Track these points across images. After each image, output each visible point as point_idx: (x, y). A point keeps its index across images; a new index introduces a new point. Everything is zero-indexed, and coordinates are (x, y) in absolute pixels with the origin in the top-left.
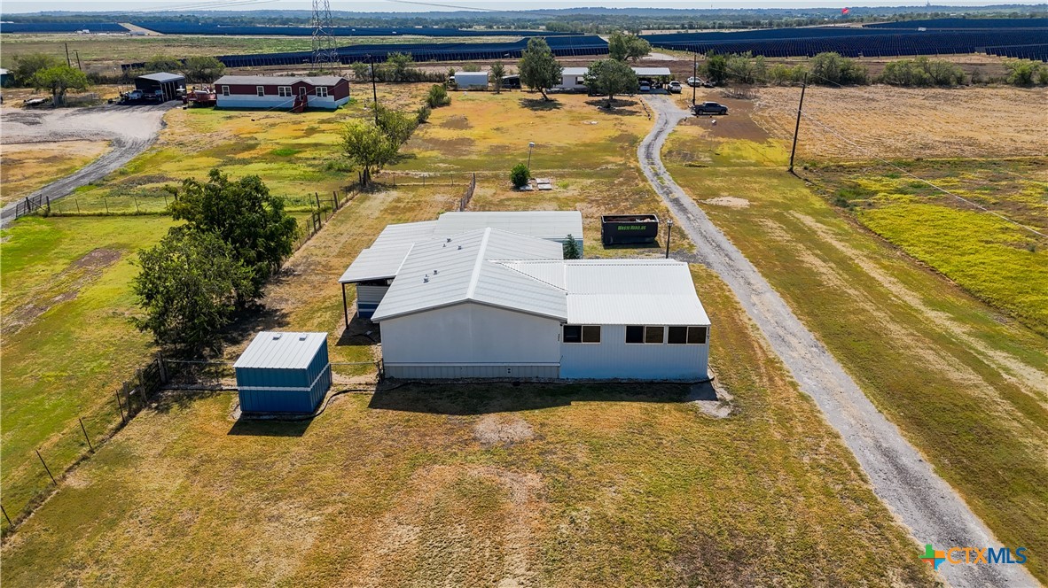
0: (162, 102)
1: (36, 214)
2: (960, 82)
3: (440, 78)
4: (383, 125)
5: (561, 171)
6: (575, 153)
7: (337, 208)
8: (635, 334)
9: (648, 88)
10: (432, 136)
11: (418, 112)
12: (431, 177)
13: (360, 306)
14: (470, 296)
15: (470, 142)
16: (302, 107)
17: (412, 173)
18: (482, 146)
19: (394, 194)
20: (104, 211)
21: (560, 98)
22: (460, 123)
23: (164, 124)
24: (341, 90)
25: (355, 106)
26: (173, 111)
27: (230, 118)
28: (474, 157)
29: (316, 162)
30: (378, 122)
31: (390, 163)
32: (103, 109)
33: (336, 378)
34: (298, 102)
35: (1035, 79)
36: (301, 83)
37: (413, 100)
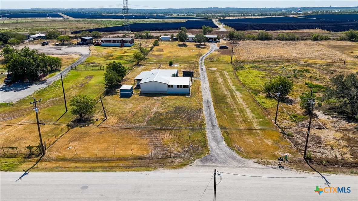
0: (88, 44)
1: (73, 70)
2: (298, 39)
3: (157, 37)
4: (142, 52)
5: (181, 62)
6: (186, 58)
7: (132, 69)
8: (178, 86)
9: (211, 41)
10: (154, 53)
11: (151, 47)
12: (152, 63)
13: (137, 84)
14: (154, 80)
15: (162, 55)
16: (122, 46)
17: (148, 62)
18: (165, 56)
19: (144, 67)
20: (86, 69)
21: (188, 44)
22: (161, 50)
23: (90, 50)
24: (132, 42)
25: (135, 45)
26: (91, 47)
27: (105, 48)
28: (162, 59)
29: (127, 60)
30: (141, 51)
31: (143, 60)
32: (74, 46)
33: (134, 93)
34: (121, 45)
35: (319, 38)
36: (122, 40)
37: (150, 44)
